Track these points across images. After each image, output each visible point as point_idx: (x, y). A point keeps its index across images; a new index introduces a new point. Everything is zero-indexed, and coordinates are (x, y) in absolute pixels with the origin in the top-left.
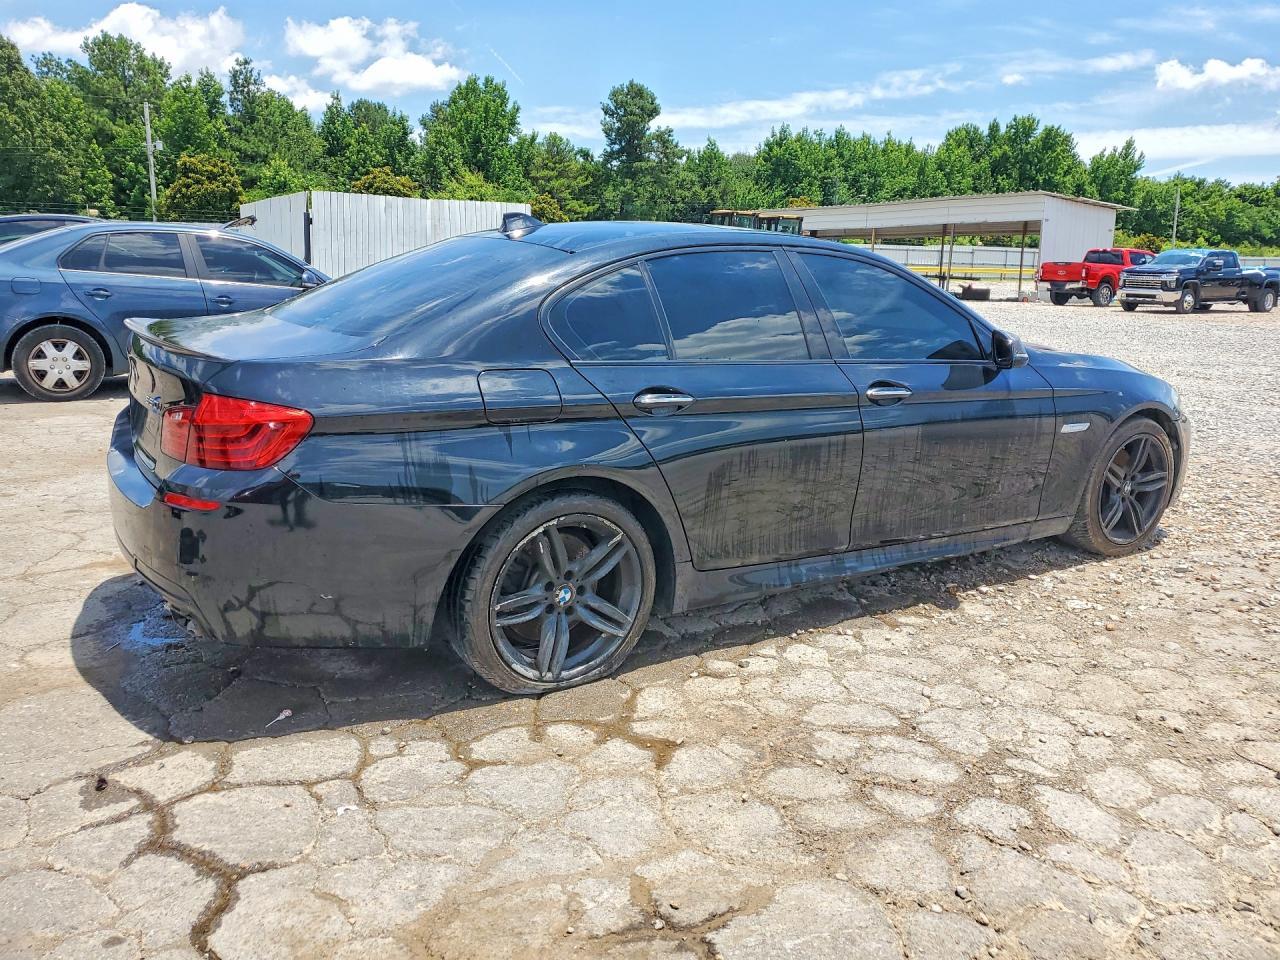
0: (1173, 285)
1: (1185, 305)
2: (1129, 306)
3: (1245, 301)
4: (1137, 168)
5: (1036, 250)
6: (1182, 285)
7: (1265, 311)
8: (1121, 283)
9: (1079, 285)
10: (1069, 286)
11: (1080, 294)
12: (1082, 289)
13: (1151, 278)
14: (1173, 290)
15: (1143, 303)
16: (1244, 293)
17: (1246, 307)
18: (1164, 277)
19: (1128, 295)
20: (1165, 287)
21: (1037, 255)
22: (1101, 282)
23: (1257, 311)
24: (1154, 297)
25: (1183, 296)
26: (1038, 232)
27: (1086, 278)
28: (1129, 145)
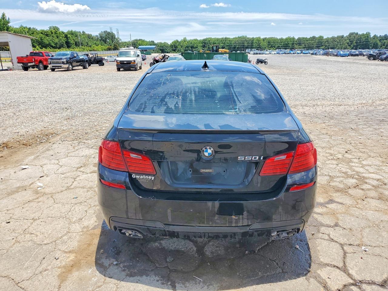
0: (66, 62)
1: (70, 68)
2: (53, 70)
3: (82, 66)
4: (8, 23)
5: (9, 52)
6: (67, 62)
7: (87, 68)
8: (49, 62)
9: (33, 64)
10: (29, 64)
11: (33, 67)
12: (34, 65)
13: (59, 61)
14: (66, 64)
15: (56, 68)
16: (81, 64)
17: (82, 68)
18: (62, 60)
19: (53, 66)
20: (63, 63)
21: (10, 54)
22: (39, 62)
23: (85, 68)
24: (61, 66)
25: (69, 66)
26: (8, 45)
27: (35, 61)
28: (3, 15)
